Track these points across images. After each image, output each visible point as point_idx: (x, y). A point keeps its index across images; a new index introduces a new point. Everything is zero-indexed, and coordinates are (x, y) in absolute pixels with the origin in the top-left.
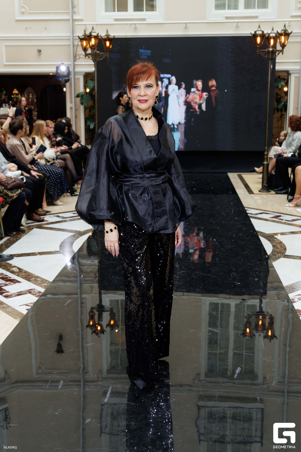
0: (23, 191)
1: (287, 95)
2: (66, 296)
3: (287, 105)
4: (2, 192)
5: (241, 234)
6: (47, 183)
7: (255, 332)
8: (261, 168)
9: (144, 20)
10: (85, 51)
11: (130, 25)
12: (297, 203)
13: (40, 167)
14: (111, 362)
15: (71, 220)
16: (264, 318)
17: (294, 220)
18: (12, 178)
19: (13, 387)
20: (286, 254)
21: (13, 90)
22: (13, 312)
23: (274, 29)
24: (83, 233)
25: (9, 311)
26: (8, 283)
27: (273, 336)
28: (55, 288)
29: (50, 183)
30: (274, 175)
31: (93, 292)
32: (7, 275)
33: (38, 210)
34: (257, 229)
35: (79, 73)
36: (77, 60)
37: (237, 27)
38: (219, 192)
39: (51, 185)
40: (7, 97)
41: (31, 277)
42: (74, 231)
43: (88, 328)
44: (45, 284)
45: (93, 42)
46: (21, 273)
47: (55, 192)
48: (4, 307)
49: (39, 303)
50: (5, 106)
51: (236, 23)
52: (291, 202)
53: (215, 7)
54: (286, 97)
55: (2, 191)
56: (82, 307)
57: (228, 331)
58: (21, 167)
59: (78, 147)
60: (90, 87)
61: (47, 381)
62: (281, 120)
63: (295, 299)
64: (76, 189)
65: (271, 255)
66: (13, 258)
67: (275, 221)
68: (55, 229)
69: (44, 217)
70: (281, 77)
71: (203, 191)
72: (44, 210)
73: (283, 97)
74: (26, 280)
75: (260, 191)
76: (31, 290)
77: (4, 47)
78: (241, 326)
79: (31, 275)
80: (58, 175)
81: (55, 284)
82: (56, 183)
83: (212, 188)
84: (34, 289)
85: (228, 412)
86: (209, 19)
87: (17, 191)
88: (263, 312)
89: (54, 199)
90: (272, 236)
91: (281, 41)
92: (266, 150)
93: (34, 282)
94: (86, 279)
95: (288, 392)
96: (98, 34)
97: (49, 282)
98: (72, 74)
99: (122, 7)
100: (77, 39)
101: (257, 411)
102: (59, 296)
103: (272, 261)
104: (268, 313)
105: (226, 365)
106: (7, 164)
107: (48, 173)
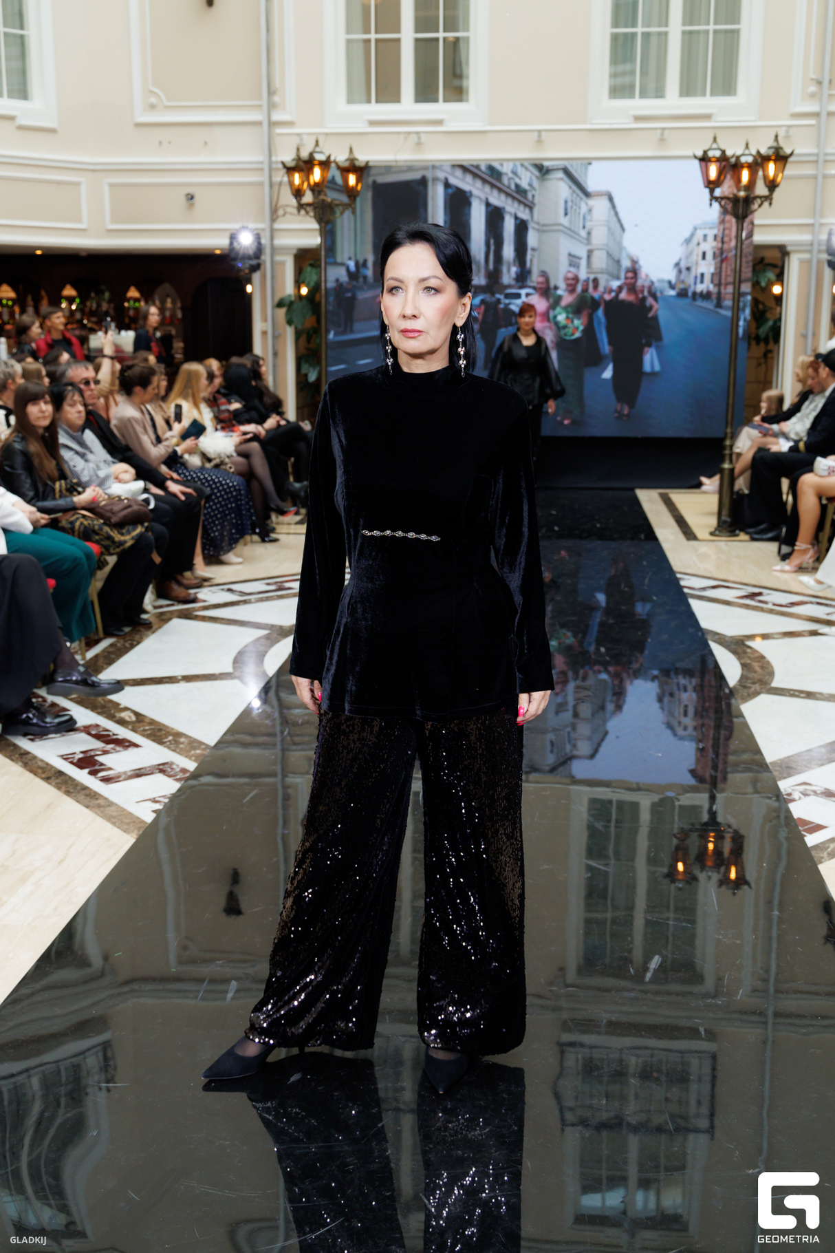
0: (147, 529)
1: (779, 304)
2: (246, 780)
3: (780, 327)
4: (98, 532)
5: (666, 636)
6: (206, 512)
7: (696, 869)
8: (717, 478)
9: (439, 122)
10: (298, 198)
11: (407, 135)
12: (801, 563)
13: (190, 472)
15: (261, 600)
16: (720, 838)
17: (793, 604)
19: (119, 994)
20: (774, 684)
21: (127, 290)
22: (120, 818)
23: (750, 146)
25: (111, 813)
26: (110, 747)
27: (741, 881)
28: (221, 760)
29: (213, 510)
32: (108, 728)
33: (183, 576)
34: (705, 623)
35: (284, 250)
36: (280, 219)
37: (662, 140)
38: (615, 536)
39: (216, 515)
40: (112, 305)
41: (165, 734)
42: (267, 625)
44: (198, 752)
45: (317, 175)
46: (142, 724)
47: (223, 533)
48: (99, 804)
49: (183, 797)
52: (787, 561)
53: (610, 92)
54: (778, 309)
55: (98, 529)
56: (285, 808)
57: (633, 867)
58: (144, 472)
59: (279, 426)
60: (309, 283)
61: (200, 980)
62: (766, 363)
63: (793, 792)
64: (274, 525)
65: (739, 687)
66: (123, 689)
67: (747, 607)
68: (223, 621)
69: (198, 593)
70: (766, 261)
71: (577, 532)
72: (196, 575)
73: (771, 308)
74: (153, 740)
75: (712, 534)
76: (163, 764)
77: (106, 189)
78: (662, 855)
79: (164, 728)
80: (231, 492)
81: (222, 752)
82: (227, 512)
84: (172, 763)
85: (633, 1060)
86: (594, 122)
87: (134, 530)
88: (718, 824)
90: (740, 642)
91: (766, 173)
92: (729, 436)
93: (172, 746)
94: (294, 739)
95: (777, 1015)
96: (329, 157)
97: (207, 746)
98: (268, 251)
99: (388, 91)
100: (277, 169)
101: (700, 1058)
102: (231, 780)
103: (740, 701)
104: (729, 827)
105: (626, 950)
106: (112, 465)
107: (207, 486)
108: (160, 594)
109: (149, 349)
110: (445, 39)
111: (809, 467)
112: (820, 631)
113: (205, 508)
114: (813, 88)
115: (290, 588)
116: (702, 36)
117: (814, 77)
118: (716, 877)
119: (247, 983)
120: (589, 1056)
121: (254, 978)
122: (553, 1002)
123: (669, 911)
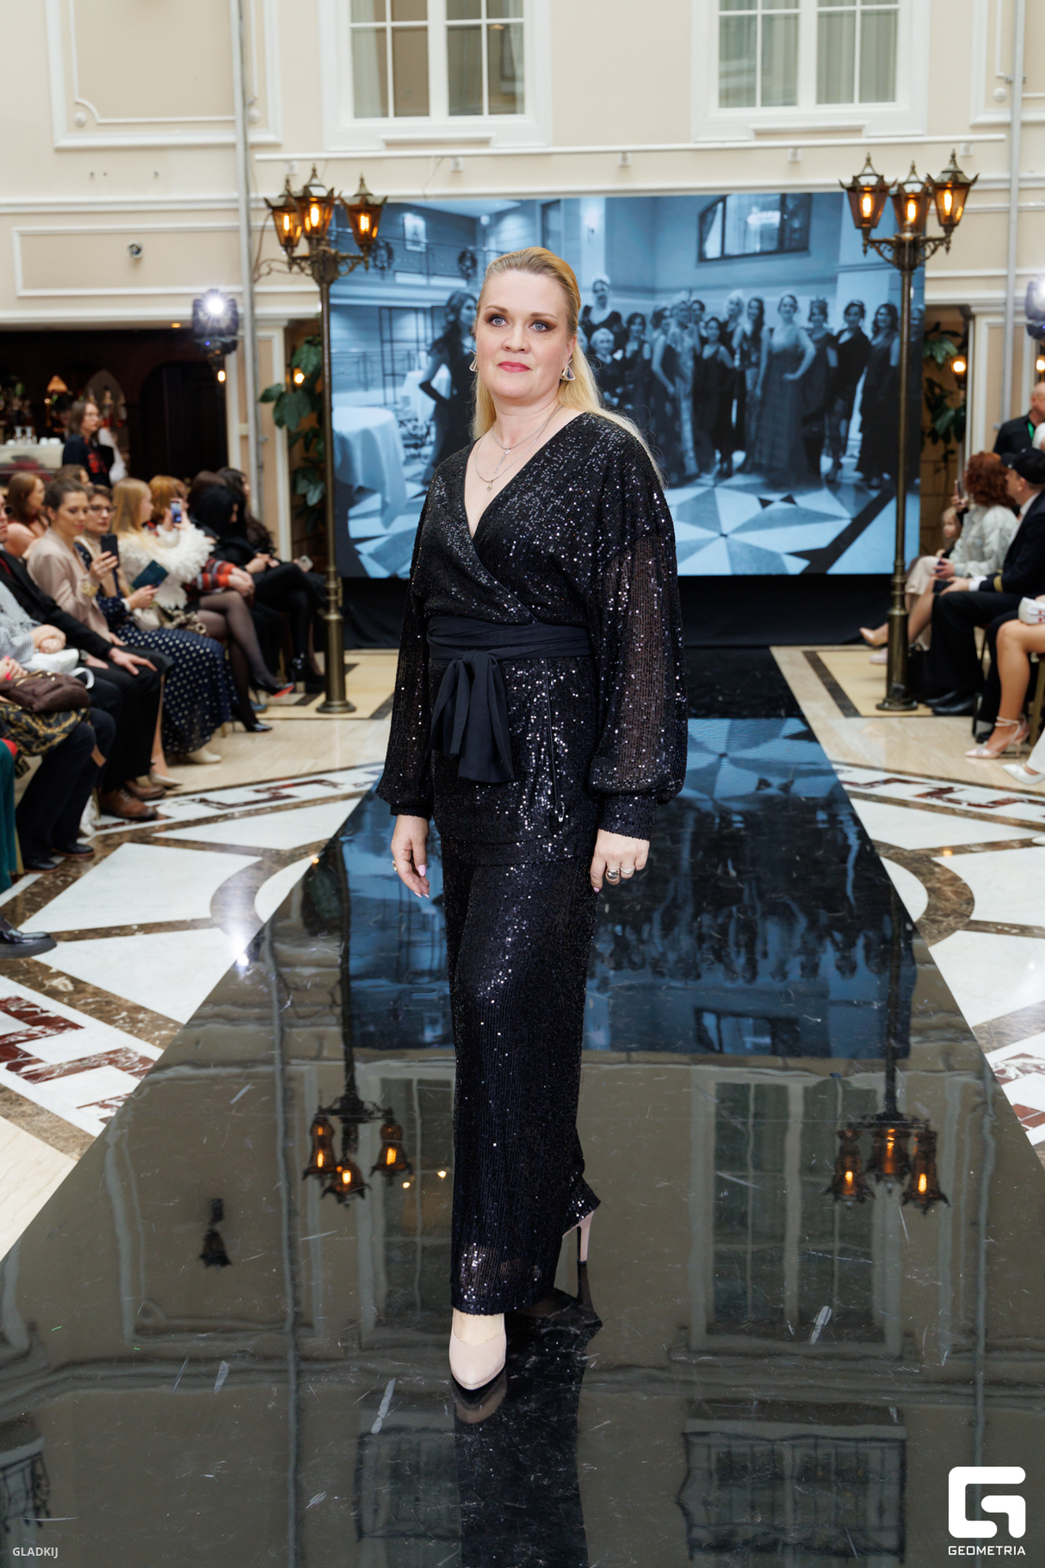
0: (84, 717)
1: (963, 386)
2: (236, 1070)
3: (964, 419)
4: (15, 723)
5: (821, 852)
6: (167, 691)
7: (870, 1180)
8: (884, 629)
9: (484, 142)
10: (289, 250)
11: (439, 160)
12: (1006, 746)
13: (143, 636)
14: (390, 1294)
15: (249, 814)
16: (902, 1136)
17: (996, 803)
18: (49, 674)
20: (973, 917)
21: (49, 381)
22: (54, 1131)
23: (917, 170)
24: (289, 857)
25: (42, 1125)
26: (37, 1029)
27: (935, 1194)
28: (197, 1043)
29: (177, 689)
30: (928, 652)
31: (325, 1053)
32: (34, 1002)
33: (136, 782)
34: (874, 834)
35: (270, 321)
36: (263, 279)
37: (794, 163)
38: (745, 713)
40: (27, 403)
41: (117, 1009)
42: (258, 849)
43: (310, 1179)
44: (164, 1032)
45: (315, 216)
46: (82, 995)
47: (192, 720)
48: (24, 1112)
49: (142, 1098)
50: (24, 432)
51: (790, 151)
52: (986, 743)
53: (721, 98)
54: (962, 393)
55: (14, 720)
56: (287, 1109)
57: (782, 1180)
58: (78, 636)
59: (268, 567)
60: (306, 366)
62: (946, 468)
63: (1007, 1069)
65: (924, 920)
66: (55, 946)
67: (932, 808)
68: (195, 846)
70: (943, 328)
72: (155, 781)
73: (951, 393)
74: (100, 1018)
75: (879, 707)
76: (115, 1052)
77: (16, 240)
78: (828, 1162)
79: (115, 1001)
80: (202, 663)
81: (198, 1031)
82: (197, 691)
83: (720, 699)
84: (128, 1050)
85: (790, 1454)
86: (700, 139)
87: (66, 719)
88: (900, 1115)
89: (192, 740)
90: (924, 858)
91: (940, 207)
93: (126, 1025)
94: (302, 1010)
95: (989, 1383)
96: (332, 191)
97: (177, 1024)
98: (247, 324)
99: (412, 100)
100: (260, 209)
101: (882, 1449)
102: (212, 1071)
103: (927, 941)
104: (915, 1120)
105: (782, 1300)
106: (31, 628)
107: (169, 655)
108: (104, 810)
109: (82, 463)
110: (489, 26)
111: (1012, 612)
112: (1035, 841)
113: (167, 686)
114: (1000, 90)
115: (287, 797)
116: (846, 20)
117: (1001, 74)
119: (244, 1364)
120: (726, 1450)
121: (253, 1356)
122: (681, 1377)
123: (833, 1241)
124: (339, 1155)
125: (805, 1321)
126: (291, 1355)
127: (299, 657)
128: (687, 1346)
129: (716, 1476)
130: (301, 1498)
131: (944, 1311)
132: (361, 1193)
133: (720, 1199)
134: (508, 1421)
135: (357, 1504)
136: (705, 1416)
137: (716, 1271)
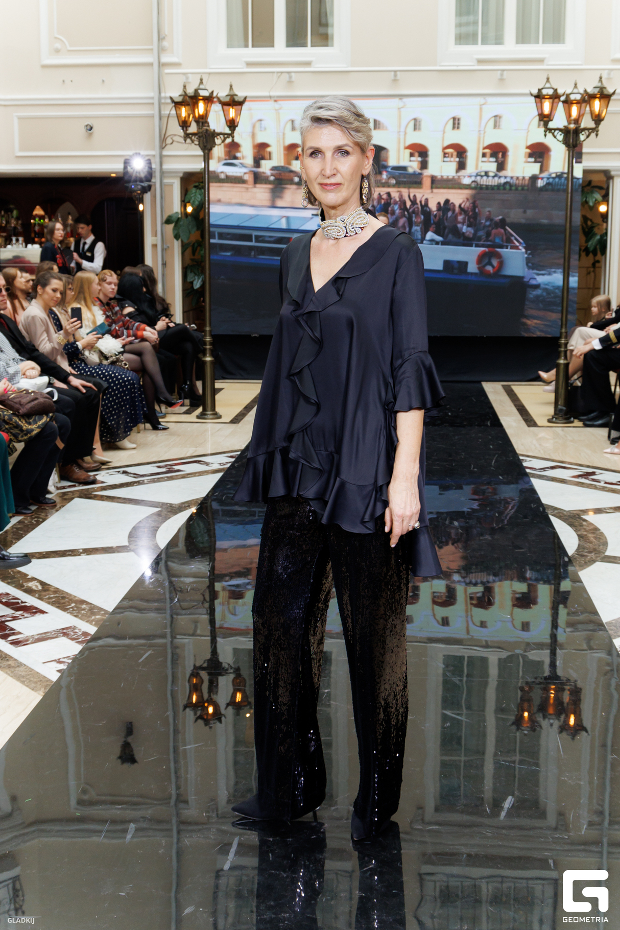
0: (51, 418)
1: (605, 220)
2: (142, 641)
3: (606, 241)
4: (8, 421)
6: (103, 403)
7: (539, 717)
8: (554, 372)
9: (308, 64)
10: (185, 129)
11: (279, 74)
13: (89, 368)
14: (236, 783)
15: (153, 481)
16: (560, 690)
18: (30, 391)
21: (33, 209)
22: (28, 677)
23: (578, 85)
24: (178, 509)
25: (21, 673)
26: (18, 613)
27: (580, 727)
28: (119, 624)
31: (199, 632)
32: (17, 596)
33: (83, 460)
34: (545, 500)
35: (172, 173)
36: (168, 147)
37: (502, 80)
38: (465, 423)
39: (112, 406)
40: (20, 222)
41: (69, 602)
42: (159, 503)
43: (188, 710)
44: (97, 617)
45: (201, 108)
46: (47, 593)
47: (119, 421)
48: (10, 665)
50: (17, 240)
51: (499, 72)
52: (617, 444)
53: (456, 39)
54: (605, 224)
55: (8, 419)
59: (168, 327)
60: (194, 202)
61: (102, 821)
62: (594, 271)
65: (576, 555)
66: (30, 561)
67: (582, 485)
68: (119, 500)
69: (97, 475)
70: (593, 184)
72: (95, 459)
73: (598, 225)
74: (58, 607)
75: (549, 421)
76: (67, 628)
77: (16, 121)
79: (67, 596)
80: (126, 386)
81: (118, 616)
82: (122, 403)
84: (75, 628)
86: (443, 64)
87: (40, 420)
88: (558, 678)
89: (118, 435)
90: (577, 516)
91: (592, 109)
92: (564, 335)
93: (74, 612)
94: (184, 604)
95: (611, 844)
96: (212, 92)
97: (106, 612)
98: (158, 174)
99: (263, 38)
100: (167, 104)
101: (543, 885)
102: (127, 642)
103: (577, 568)
104: (568, 680)
105: (483, 792)
106: (20, 362)
107: (105, 381)
108: (62, 477)
109: (54, 260)
113: (103, 400)
115: (178, 471)
118: (556, 724)
119: (144, 825)
120: (445, 884)
121: (150, 820)
122: (419, 839)
123: (516, 756)
124: (206, 696)
125: (497, 805)
126: (174, 820)
127: (186, 384)
128: (423, 820)
129: (439, 900)
130: (179, 908)
131: (584, 800)
132: (220, 720)
133: (445, 728)
134: (309, 864)
135: (214, 913)
136: (433, 863)
137: (441, 773)
